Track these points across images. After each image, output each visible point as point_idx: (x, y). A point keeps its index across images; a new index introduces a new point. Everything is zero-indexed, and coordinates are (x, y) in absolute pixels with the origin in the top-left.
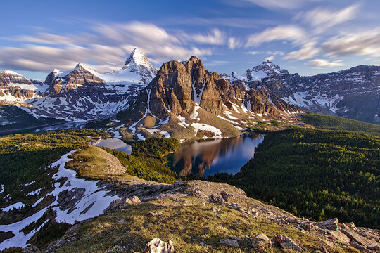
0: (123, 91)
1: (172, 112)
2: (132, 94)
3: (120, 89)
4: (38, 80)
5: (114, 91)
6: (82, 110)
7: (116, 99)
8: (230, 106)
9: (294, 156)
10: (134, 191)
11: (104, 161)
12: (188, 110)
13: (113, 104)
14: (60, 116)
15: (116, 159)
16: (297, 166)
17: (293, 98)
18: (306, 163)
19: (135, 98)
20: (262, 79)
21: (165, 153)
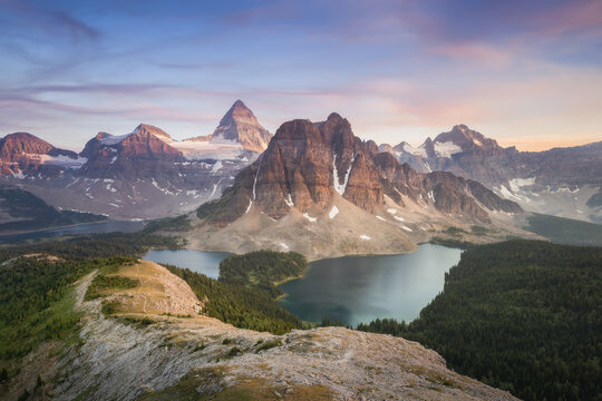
0: (214, 170)
1: (295, 205)
2: (227, 176)
3: (207, 166)
5: (197, 171)
8: (397, 199)
9: (519, 291)
10: (203, 348)
11: (162, 288)
12: (324, 203)
15: (184, 285)
16: (528, 309)
17: (509, 189)
18: (546, 305)
20: (452, 155)
21: (280, 280)
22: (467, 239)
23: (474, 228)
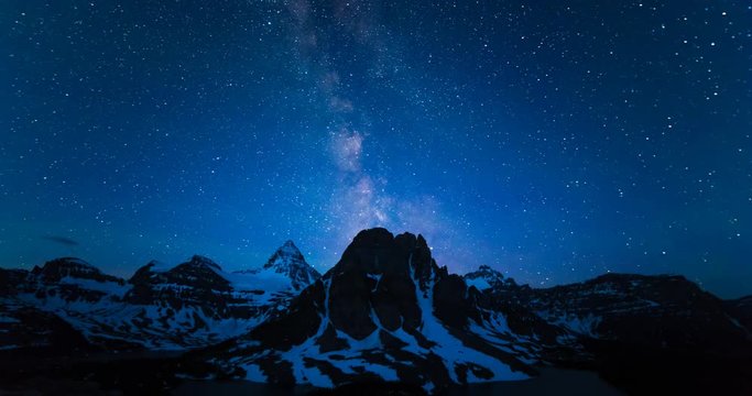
0: (263, 300)
2: (276, 306)
3: (255, 297)
4: (119, 276)
5: (245, 301)
6: (183, 330)
7: (247, 313)
13: (240, 321)
14: (137, 336)
19: (280, 312)
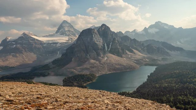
1: (90, 57)
12: (102, 56)
20: (156, 32)
21: (86, 83)
22: (159, 62)
23: (163, 59)
